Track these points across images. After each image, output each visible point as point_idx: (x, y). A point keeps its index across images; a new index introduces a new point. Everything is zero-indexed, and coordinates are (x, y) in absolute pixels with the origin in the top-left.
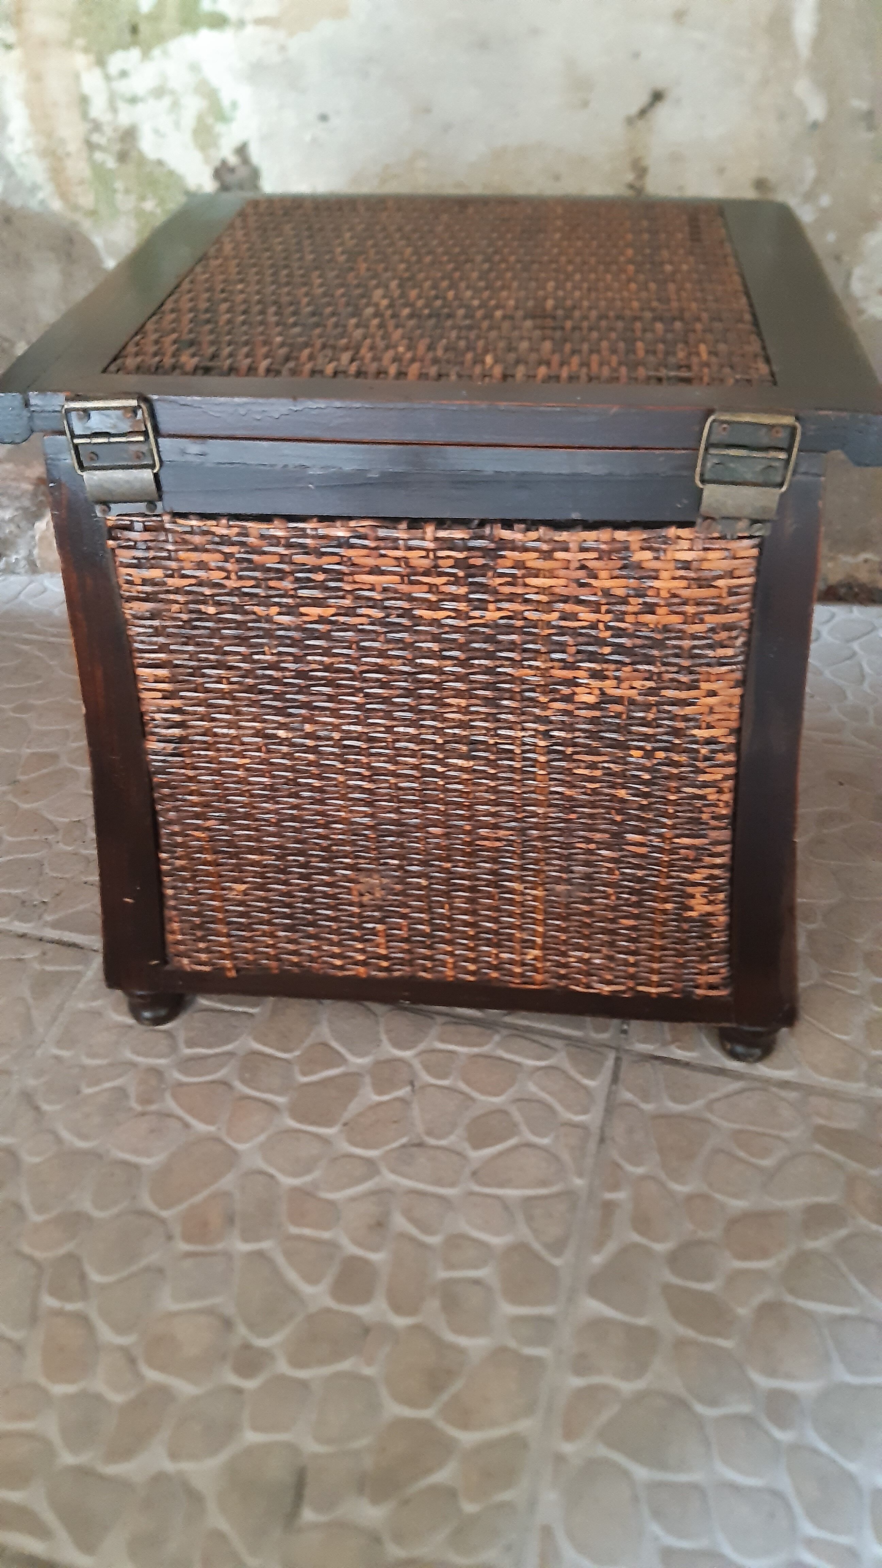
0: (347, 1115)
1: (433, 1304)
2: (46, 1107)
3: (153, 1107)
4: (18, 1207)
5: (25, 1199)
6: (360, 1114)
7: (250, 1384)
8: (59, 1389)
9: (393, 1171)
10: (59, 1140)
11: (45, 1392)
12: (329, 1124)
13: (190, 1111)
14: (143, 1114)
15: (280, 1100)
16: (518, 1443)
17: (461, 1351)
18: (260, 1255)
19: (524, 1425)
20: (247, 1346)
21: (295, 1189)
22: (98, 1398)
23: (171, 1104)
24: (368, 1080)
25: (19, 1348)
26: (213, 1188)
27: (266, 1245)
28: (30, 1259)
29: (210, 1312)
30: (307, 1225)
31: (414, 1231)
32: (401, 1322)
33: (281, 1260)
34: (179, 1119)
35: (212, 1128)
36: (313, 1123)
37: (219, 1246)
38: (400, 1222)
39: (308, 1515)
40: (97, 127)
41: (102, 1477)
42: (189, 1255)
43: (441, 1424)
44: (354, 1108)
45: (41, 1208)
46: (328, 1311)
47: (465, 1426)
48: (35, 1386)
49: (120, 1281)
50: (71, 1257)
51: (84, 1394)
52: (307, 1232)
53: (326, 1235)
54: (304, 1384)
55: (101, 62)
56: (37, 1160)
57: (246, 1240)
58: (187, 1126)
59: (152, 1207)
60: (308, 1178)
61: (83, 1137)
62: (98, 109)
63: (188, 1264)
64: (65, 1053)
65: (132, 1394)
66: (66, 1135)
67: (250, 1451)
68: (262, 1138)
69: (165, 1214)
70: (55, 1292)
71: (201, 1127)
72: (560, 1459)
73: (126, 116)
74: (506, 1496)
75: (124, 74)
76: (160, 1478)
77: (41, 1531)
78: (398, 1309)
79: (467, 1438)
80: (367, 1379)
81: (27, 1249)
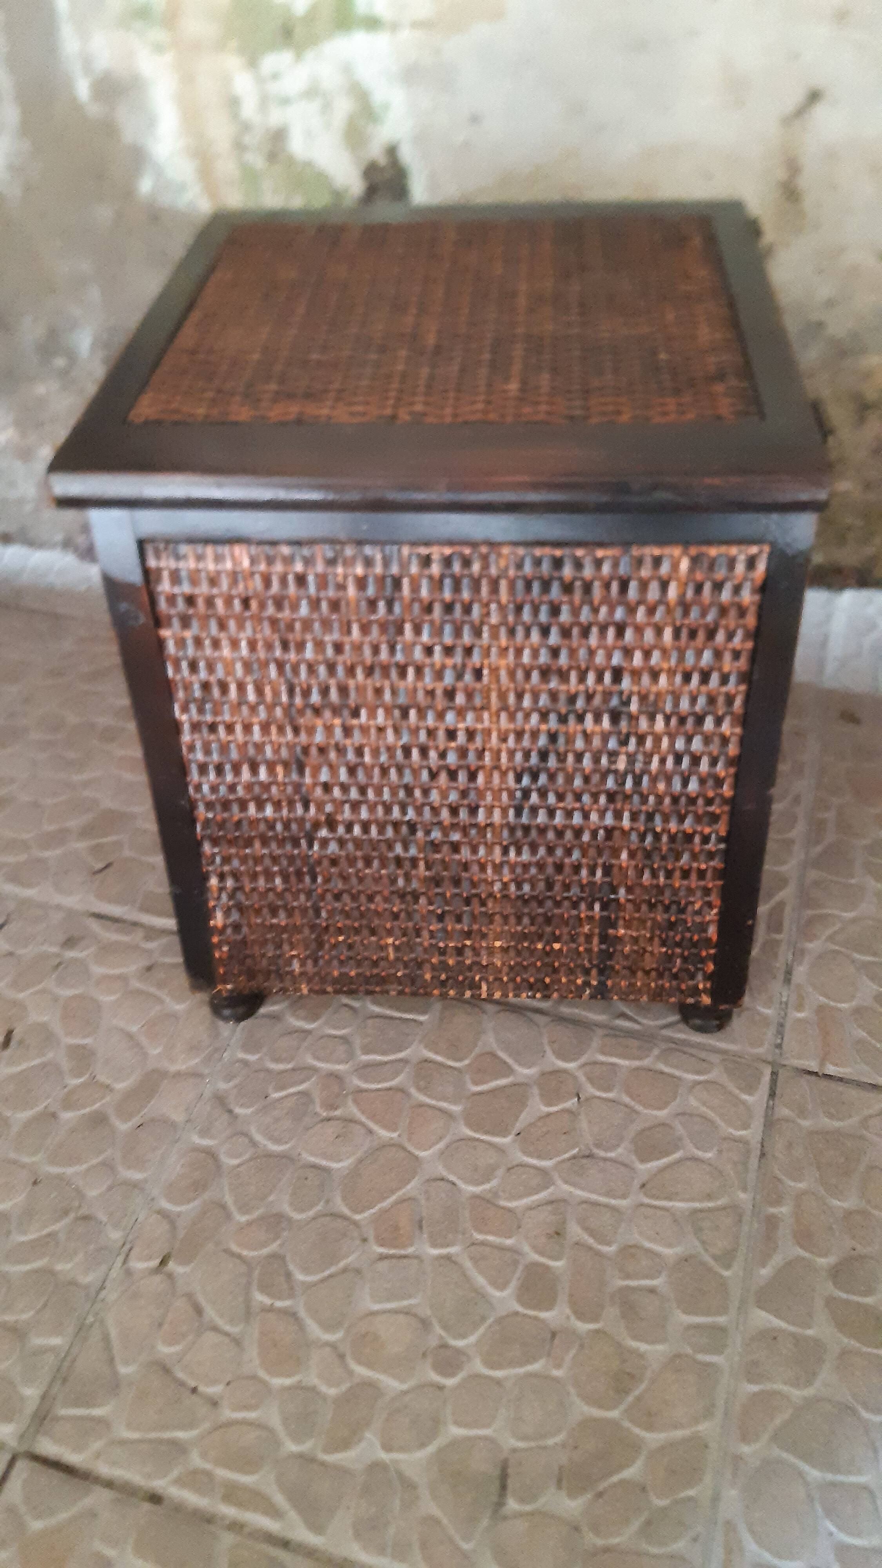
0: (518, 1126)
1: (612, 1312)
2: (238, 1110)
3: (338, 1113)
4: (223, 1207)
5: (229, 1200)
6: (531, 1125)
7: (450, 1382)
8: (277, 1382)
9: (566, 1182)
10: (254, 1143)
11: (264, 1383)
12: (504, 1133)
13: (372, 1117)
14: (329, 1119)
15: (456, 1108)
16: (699, 1444)
17: (641, 1356)
18: (448, 1258)
19: (703, 1427)
20: (444, 1346)
21: (475, 1197)
22: (313, 1389)
23: (354, 1111)
24: (535, 1091)
25: (237, 1342)
26: (400, 1193)
27: (452, 1250)
28: (239, 1257)
29: (406, 1312)
30: (490, 1232)
31: (591, 1241)
32: (583, 1327)
33: (468, 1264)
34: (363, 1124)
35: (395, 1135)
36: (487, 1133)
37: (410, 1250)
38: (575, 1231)
39: (512, 1504)
40: (246, 127)
41: (323, 1464)
42: (383, 1257)
43: (627, 1424)
44: (524, 1119)
45: (244, 1209)
46: (517, 1314)
47: (650, 1427)
48: (254, 1378)
49: (322, 1281)
50: (274, 1257)
51: (298, 1387)
52: (491, 1238)
53: (509, 1242)
54: (498, 1382)
55: (253, 63)
56: (235, 1162)
57: (434, 1245)
58: (370, 1132)
59: (346, 1211)
60: (487, 1186)
61: (278, 1141)
62: (249, 110)
63: (383, 1266)
64: (252, 1058)
65: (344, 1388)
66: (258, 1137)
67: (455, 1444)
68: (441, 1145)
69: (357, 1217)
70: (265, 1288)
71: (384, 1134)
72: (737, 1459)
73: (276, 117)
74: (691, 1493)
75: (275, 76)
76: (377, 1467)
77: (275, 1513)
78: (581, 1316)
79: (653, 1438)
80: (556, 1380)
81: (235, 1248)
